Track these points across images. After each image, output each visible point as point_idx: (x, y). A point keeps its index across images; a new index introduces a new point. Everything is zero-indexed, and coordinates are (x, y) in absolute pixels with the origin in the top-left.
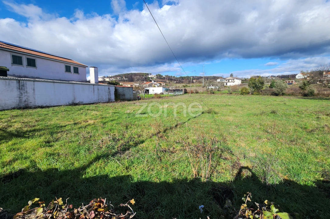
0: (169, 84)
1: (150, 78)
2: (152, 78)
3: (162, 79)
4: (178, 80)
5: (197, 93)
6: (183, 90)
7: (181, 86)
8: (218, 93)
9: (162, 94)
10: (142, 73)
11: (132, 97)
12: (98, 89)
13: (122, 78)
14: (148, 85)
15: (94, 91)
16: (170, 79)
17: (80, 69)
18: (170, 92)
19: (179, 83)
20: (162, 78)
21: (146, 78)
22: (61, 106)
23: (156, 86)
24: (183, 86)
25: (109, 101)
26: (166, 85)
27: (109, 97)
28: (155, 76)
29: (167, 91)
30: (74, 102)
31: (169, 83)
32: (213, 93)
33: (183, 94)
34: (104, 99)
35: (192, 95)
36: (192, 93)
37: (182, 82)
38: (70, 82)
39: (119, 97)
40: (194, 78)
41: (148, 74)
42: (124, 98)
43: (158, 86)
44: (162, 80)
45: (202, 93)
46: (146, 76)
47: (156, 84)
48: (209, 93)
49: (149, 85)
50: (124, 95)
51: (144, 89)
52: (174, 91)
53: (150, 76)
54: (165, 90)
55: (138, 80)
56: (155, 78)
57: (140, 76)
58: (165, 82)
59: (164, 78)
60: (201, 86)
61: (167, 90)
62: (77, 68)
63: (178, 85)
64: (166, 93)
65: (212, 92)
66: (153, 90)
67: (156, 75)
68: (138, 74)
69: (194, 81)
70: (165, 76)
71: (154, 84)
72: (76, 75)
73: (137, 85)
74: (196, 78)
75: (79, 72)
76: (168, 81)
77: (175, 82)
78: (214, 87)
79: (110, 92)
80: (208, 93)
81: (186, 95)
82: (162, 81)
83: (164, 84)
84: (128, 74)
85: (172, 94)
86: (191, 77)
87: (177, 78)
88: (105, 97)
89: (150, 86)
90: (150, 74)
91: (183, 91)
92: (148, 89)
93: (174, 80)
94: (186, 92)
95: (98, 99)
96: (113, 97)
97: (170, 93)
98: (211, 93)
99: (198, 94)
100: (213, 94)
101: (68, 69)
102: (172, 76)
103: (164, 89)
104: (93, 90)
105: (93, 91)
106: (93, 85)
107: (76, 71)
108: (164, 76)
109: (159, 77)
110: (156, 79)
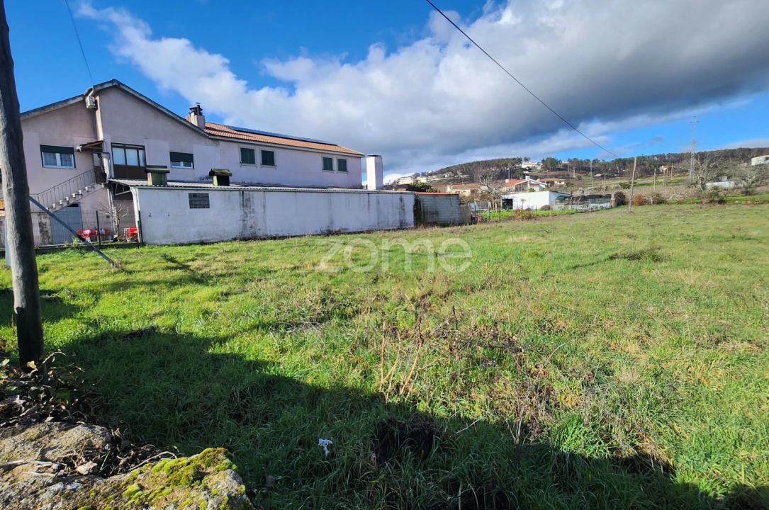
0: (576, 183)
1: (525, 170)
2: (530, 170)
3: (559, 169)
4: (607, 171)
5: (660, 201)
6: (613, 196)
7: (612, 186)
8: (741, 200)
9: (547, 208)
10: (505, 158)
11: (456, 217)
12: (378, 202)
13: (456, 174)
14: (514, 188)
15: (369, 205)
16: (583, 168)
17: (350, 163)
18: (573, 204)
19: (608, 177)
20: (559, 166)
21: (512, 172)
22: (305, 235)
23: (537, 188)
24: (621, 184)
25: (402, 227)
26: (567, 184)
27: (402, 219)
28: (538, 164)
29: (561, 201)
30: (331, 229)
31: (579, 178)
32: (722, 202)
33: (611, 208)
34: (391, 222)
35: (640, 209)
36: (642, 202)
37: (621, 175)
38: (329, 189)
39: (424, 217)
40: (663, 160)
41: (520, 161)
42: (435, 218)
43: (543, 190)
44: (558, 173)
45: (679, 203)
46: (513, 165)
47: (538, 185)
48: (705, 201)
49: (516, 189)
50: (437, 213)
51: (499, 197)
52: (584, 199)
53: (524, 165)
54: (558, 198)
55: (484, 177)
56: (539, 168)
57: (498, 166)
58: (567, 178)
59: (565, 166)
60: (682, 181)
61: (562, 199)
62: (345, 161)
63: (605, 183)
64: (558, 207)
65: (716, 199)
66: (523, 200)
67: (543, 161)
68: (493, 161)
69: (663, 168)
70: (570, 161)
71: (531, 184)
72: (342, 175)
73: (484, 188)
74: (673, 158)
75: (348, 169)
76: (574, 175)
77: (599, 175)
78: (733, 183)
79: (403, 208)
80: (701, 203)
81: (622, 209)
82: (556, 177)
83: (563, 183)
84: (469, 164)
85: (579, 207)
86: (653, 156)
87: (605, 165)
88: (393, 219)
89: (520, 189)
90: (527, 160)
91: (613, 199)
92: (510, 197)
93: (595, 171)
94: (621, 201)
95: (378, 223)
96: (410, 217)
97: (570, 207)
98: (711, 202)
99: (663, 206)
100: (718, 205)
101: (327, 164)
102: (588, 160)
103: (555, 196)
104: (367, 204)
105: (367, 207)
106: (369, 193)
107: (343, 166)
108: (565, 162)
109: (549, 166)
110: (540, 171)
